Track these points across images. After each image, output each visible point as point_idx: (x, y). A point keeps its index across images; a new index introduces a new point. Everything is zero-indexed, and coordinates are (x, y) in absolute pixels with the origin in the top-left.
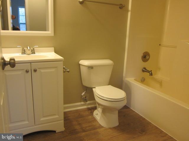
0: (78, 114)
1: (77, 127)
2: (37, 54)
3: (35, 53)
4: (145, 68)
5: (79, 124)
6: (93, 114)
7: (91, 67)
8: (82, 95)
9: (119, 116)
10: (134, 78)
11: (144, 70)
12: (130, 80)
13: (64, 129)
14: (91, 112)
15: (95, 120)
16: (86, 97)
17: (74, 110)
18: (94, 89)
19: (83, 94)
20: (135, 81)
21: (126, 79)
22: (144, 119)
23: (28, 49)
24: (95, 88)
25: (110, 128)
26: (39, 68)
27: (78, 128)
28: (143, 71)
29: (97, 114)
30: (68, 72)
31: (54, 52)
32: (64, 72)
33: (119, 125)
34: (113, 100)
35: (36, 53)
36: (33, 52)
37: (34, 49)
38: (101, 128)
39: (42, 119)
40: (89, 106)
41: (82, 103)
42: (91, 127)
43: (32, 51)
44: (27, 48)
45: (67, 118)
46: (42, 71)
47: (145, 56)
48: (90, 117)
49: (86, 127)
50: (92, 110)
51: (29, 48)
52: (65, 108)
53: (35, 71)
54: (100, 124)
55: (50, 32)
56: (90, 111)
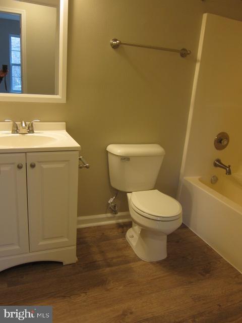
0: (101, 234)
1: (98, 258)
2: (37, 134)
3: (33, 132)
4: (219, 161)
5: (102, 252)
6: (125, 235)
7: (125, 159)
8: (109, 202)
9: (168, 242)
10: (199, 177)
11: (218, 164)
12: (192, 180)
13: (77, 259)
14: (123, 232)
15: (128, 246)
16: (115, 206)
17: (94, 227)
18: (128, 195)
19: (111, 200)
20: (200, 182)
21: (185, 178)
22: (211, 249)
23: (22, 126)
24: (131, 192)
25: (152, 263)
26: (39, 162)
27: (100, 260)
28: (216, 165)
29: (133, 237)
30: (87, 167)
31: (65, 131)
32: (80, 168)
33: (167, 257)
34: (159, 219)
35: (35, 131)
36: (31, 130)
37: (32, 124)
38: (137, 261)
39: (41, 243)
40: (120, 221)
41: (109, 215)
42: (120, 259)
43: (29, 128)
44: (22, 124)
45: (83, 240)
46: (45, 166)
47: (222, 140)
48: (121, 240)
49: (113, 258)
50: (125, 228)
51: (24, 125)
52: (79, 222)
53: (33, 166)
54: (136, 255)
55: (59, 97)
56: (120, 230)
